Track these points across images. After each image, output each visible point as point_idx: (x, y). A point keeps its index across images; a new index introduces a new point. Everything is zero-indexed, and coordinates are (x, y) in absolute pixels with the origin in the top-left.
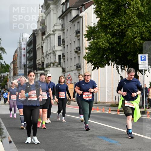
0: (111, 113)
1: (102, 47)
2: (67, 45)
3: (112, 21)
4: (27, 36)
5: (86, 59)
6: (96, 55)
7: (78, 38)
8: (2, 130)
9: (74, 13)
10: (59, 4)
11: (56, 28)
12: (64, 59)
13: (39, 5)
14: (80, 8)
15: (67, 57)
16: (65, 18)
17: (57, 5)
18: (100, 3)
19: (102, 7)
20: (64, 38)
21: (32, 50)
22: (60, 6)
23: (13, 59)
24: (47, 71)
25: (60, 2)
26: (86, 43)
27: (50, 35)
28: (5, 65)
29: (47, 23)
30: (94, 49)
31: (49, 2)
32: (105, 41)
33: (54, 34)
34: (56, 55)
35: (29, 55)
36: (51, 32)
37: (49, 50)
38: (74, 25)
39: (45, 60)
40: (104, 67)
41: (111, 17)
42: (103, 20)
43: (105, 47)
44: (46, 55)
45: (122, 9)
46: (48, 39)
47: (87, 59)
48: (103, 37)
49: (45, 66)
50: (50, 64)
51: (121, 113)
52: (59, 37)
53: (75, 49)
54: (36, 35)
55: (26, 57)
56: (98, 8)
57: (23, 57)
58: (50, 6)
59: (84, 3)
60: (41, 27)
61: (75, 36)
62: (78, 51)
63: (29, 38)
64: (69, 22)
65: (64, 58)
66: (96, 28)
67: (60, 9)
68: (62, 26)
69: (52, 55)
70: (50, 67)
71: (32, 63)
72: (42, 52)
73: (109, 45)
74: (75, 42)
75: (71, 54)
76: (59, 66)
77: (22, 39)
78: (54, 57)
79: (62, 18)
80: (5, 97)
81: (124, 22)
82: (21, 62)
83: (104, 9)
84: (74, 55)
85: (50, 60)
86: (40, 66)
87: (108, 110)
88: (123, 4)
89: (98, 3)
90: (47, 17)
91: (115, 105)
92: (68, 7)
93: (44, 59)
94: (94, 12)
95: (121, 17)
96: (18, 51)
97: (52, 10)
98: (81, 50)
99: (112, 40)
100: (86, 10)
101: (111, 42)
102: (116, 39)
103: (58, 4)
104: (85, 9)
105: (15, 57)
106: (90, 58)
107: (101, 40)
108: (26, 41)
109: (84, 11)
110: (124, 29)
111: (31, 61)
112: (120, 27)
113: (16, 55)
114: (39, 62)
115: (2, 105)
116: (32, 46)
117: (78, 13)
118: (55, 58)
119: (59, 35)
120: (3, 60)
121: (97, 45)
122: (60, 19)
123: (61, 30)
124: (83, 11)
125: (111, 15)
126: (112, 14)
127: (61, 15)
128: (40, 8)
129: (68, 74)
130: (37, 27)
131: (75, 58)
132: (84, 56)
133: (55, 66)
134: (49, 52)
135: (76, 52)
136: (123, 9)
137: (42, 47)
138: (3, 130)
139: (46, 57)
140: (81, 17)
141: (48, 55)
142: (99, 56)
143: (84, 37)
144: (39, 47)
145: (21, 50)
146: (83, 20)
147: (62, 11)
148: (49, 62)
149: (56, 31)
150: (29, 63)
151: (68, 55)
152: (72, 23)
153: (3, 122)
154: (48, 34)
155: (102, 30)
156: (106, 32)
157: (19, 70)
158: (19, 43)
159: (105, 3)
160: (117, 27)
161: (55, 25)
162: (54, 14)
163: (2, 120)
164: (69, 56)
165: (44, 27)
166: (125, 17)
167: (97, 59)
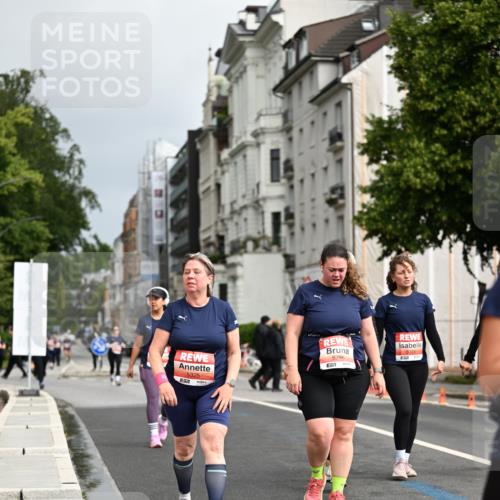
0: (447, 403)
1: (413, 187)
2: (302, 181)
3: (450, 98)
4: (169, 151)
5: (361, 226)
6: (397, 211)
7: (338, 157)
8: (85, 459)
9: (324, 74)
10: (275, 43)
11: (264, 122)
12: (291, 226)
13: (210, 49)
14: (343, 58)
15: (302, 220)
16: (295, 90)
17: (269, 50)
18: (409, 39)
19: (416, 52)
20: (291, 157)
21: (184, 197)
22: (276, 52)
23: (125, 225)
24: (233, 265)
25: (277, 38)
26: (363, 174)
27: (243, 147)
28: (97, 247)
29: (235, 109)
30: (389, 193)
31: (241, 39)
32: (424, 166)
33: (258, 145)
34: (263, 213)
35: (176, 214)
36: (249, 139)
37: (240, 194)
38: (325, 114)
39: (227, 230)
40: (422, 252)
41: (447, 86)
42: (419, 94)
43: (424, 186)
44: (233, 212)
45: (483, 58)
46: (239, 159)
47: (366, 225)
48: (421, 152)
49: (227, 250)
50: (245, 243)
51: (479, 403)
52: (275, 155)
53: (325, 194)
54: (198, 146)
55: (164, 219)
56: (402, 56)
57: (156, 222)
58: (244, 52)
59: (358, 42)
60: (214, 122)
61: (329, 150)
62: (336, 198)
63: (177, 156)
64: (306, 105)
65: (290, 221)
66: (397, 121)
67: (276, 60)
68: (286, 116)
69: (250, 213)
70: (246, 252)
71: (185, 239)
72: (219, 205)
73: (438, 179)
74: (326, 169)
75: (313, 208)
76: (275, 248)
77: (154, 162)
78: (257, 219)
79: (284, 92)
80: (96, 351)
81: (489, 101)
82: (148, 237)
83: (421, 58)
84: (324, 211)
85: (243, 229)
86: (212, 249)
87: (438, 395)
88: (485, 43)
89: (404, 40)
90: (235, 90)
91: (459, 377)
92: (304, 53)
93: (224, 224)
94: (389, 69)
95: (481, 87)
96: (140, 199)
97: (253, 64)
98: (346, 196)
99: (448, 164)
100: (364, 65)
101: (447, 168)
102: (463, 159)
103: (271, 45)
104: (360, 60)
105: (128, 220)
106: (374, 220)
107: (412, 163)
108: (166, 167)
109: (358, 68)
110: (490, 127)
111: (181, 235)
112: (477, 120)
113: (133, 215)
114: (209, 238)
115: (87, 379)
116: (185, 185)
117: (338, 74)
118: (261, 223)
119: (273, 147)
120: (89, 229)
121: (398, 180)
122: (279, 94)
123: (282, 131)
124: (353, 66)
125: (444, 78)
126: (451, 77)
127: (282, 82)
128: (210, 60)
129: (306, 276)
130: (204, 122)
131: (327, 221)
132: (356, 214)
133: (260, 249)
134: (241, 203)
135: (331, 202)
136: (486, 57)
137: (218, 186)
138: (91, 462)
139: (231, 218)
140: (348, 87)
141: (240, 214)
142: (405, 216)
143: (357, 151)
144: (208, 189)
145: (150, 195)
146: (355, 96)
147: (286, 67)
148: (242, 236)
149: (263, 133)
150: (176, 239)
151: (302, 212)
152: (316, 107)
153: (90, 433)
154: (239, 142)
155: (418, 129)
156: (431, 136)
157: (143, 263)
158: (141, 175)
159: (425, 40)
160: (465, 118)
161: (260, 115)
162: (258, 77)
163: (87, 427)
164: (307, 217)
165: (225, 122)
166: (493, 86)
167: (399, 226)
